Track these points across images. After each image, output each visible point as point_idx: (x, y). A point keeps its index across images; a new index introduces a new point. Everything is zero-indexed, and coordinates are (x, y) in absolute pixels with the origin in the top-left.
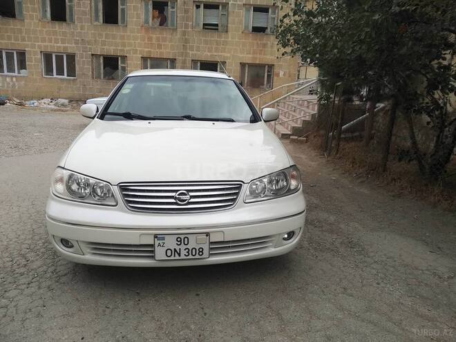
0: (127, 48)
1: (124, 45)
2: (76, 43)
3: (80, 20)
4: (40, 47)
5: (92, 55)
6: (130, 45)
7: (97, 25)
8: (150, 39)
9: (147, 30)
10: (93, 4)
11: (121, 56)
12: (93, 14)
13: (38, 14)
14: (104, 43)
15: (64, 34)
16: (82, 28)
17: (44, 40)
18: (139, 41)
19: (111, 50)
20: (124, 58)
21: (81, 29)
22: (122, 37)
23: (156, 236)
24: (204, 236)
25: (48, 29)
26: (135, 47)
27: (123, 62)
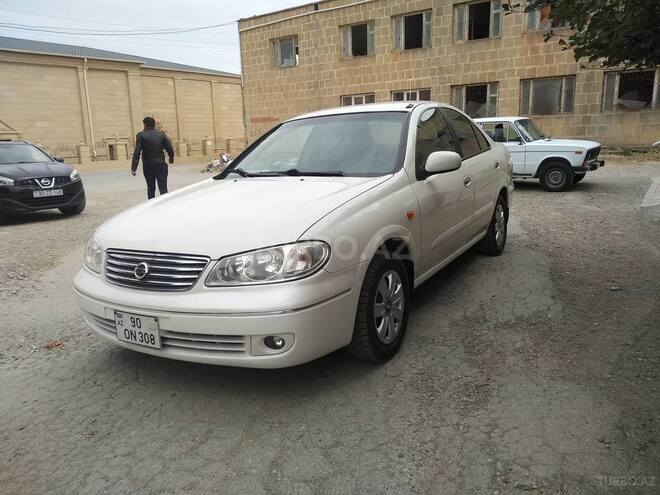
0: (500, 70)
1: (496, 65)
2: (432, 74)
3: (438, 41)
4: (390, 86)
5: (452, 86)
6: (505, 63)
7: (459, 45)
8: (535, 50)
9: (531, 37)
10: (456, 16)
11: (490, 83)
12: (456, 31)
13: (390, 45)
14: (468, 68)
15: (419, 64)
16: (441, 52)
17: (395, 76)
18: (518, 56)
19: (476, 76)
20: (495, 84)
21: (439, 54)
22: (494, 55)
23: (115, 312)
24: (153, 321)
25: (400, 61)
26: (511, 65)
27: (494, 91)
